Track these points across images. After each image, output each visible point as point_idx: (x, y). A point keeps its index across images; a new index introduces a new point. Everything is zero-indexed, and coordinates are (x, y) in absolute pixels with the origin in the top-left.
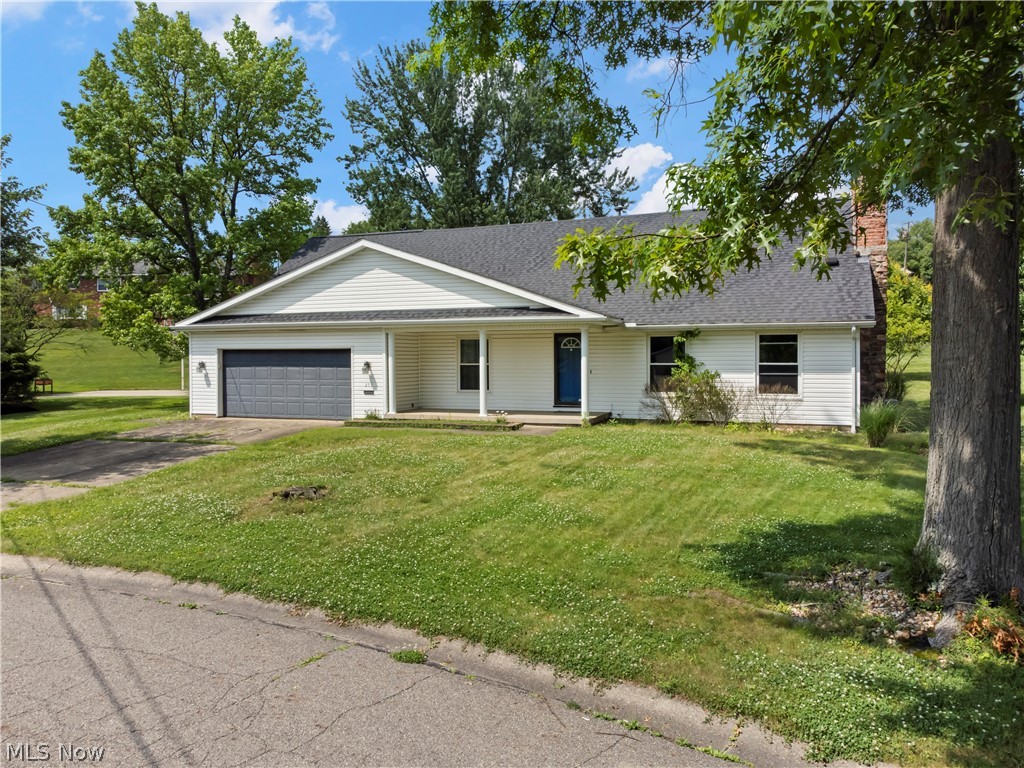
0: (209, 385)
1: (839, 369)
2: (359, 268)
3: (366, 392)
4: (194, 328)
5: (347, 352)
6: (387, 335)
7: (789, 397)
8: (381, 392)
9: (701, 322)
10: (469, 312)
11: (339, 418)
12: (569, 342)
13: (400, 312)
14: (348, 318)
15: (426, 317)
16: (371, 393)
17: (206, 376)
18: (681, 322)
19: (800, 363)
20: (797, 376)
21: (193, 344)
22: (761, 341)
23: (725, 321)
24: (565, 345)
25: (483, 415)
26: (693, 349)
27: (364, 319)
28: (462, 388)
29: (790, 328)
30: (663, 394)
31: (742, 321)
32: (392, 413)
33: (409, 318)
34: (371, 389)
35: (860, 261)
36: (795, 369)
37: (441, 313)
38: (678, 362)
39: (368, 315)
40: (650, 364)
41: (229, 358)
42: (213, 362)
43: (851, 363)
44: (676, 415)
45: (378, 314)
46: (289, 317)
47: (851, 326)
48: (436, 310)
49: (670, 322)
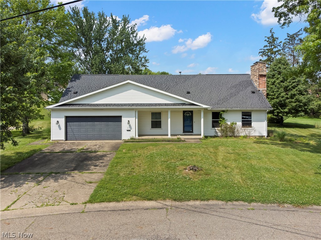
0: (60, 129)
1: (262, 121)
2: (125, 89)
3: (128, 130)
4: (54, 109)
5: (121, 117)
6: (135, 111)
7: (250, 128)
8: (133, 130)
9: (228, 108)
10: (166, 105)
11: (116, 139)
12: (187, 113)
13: (141, 104)
14: (122, 106)
15: (152, 106)
16: (130, 131)
17: (59, 126)
18: (223, 108)
19: (252, 119)
20: (251, 123)
21: (53, 114)
22: (242, 113)
23: (235, 108)
24: (186, 114)
25: (169, 136)
26: (224, 115)
27: (128, 106)
28: (152, 128)
29: (250, 110)
30: (216, 128)
31: (239, 108)
32: (137, 137)
33: (145, 106)
34: (130, 129)
35: (260, 92)
36: (251, 121)
37: (156, 105)
38: (221, 119)
39: (129, 105)
40: (212, 120)
41: (68, 119)
42: (62, 121)
43: (265, 119)
44: (219, 134)
45: (133, 105)
46: (97, 105)
47: (267, 110)
48: (154, 104)
49: (220, 108)
